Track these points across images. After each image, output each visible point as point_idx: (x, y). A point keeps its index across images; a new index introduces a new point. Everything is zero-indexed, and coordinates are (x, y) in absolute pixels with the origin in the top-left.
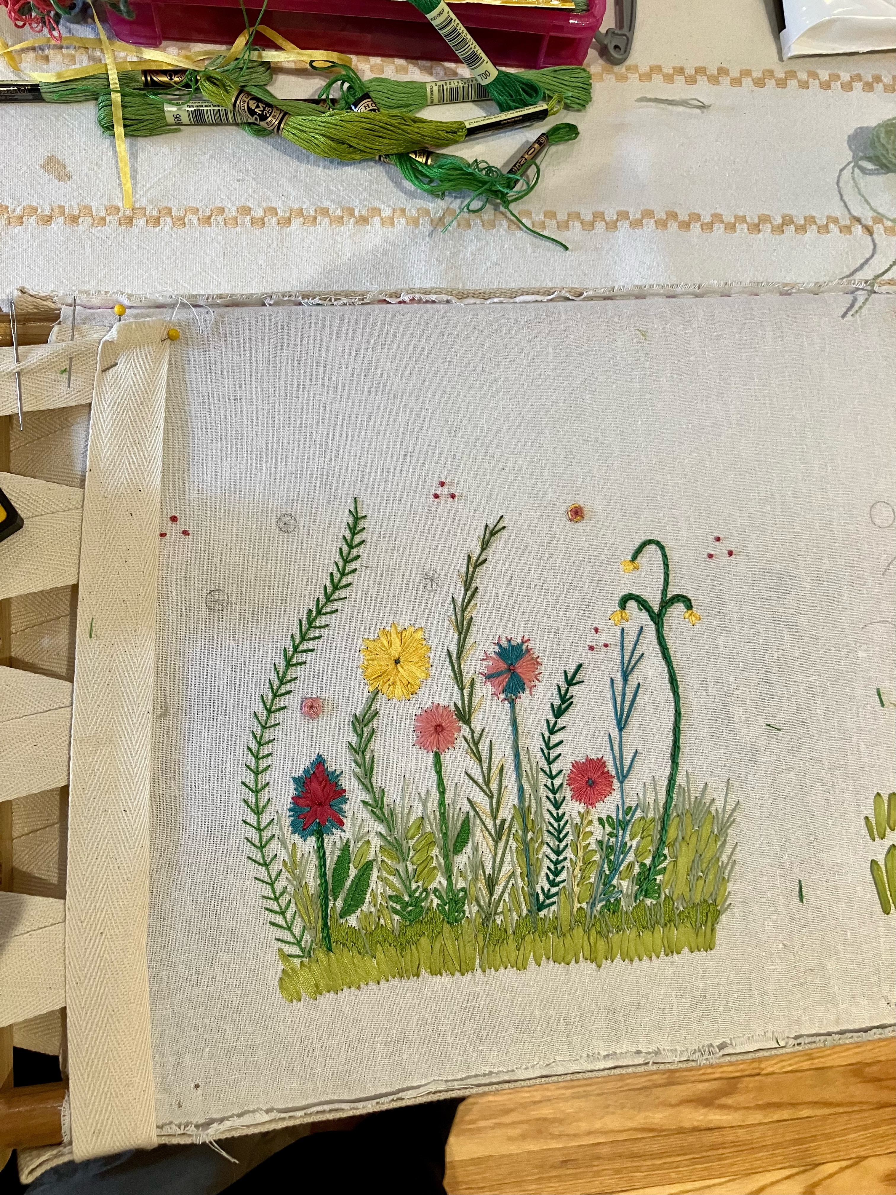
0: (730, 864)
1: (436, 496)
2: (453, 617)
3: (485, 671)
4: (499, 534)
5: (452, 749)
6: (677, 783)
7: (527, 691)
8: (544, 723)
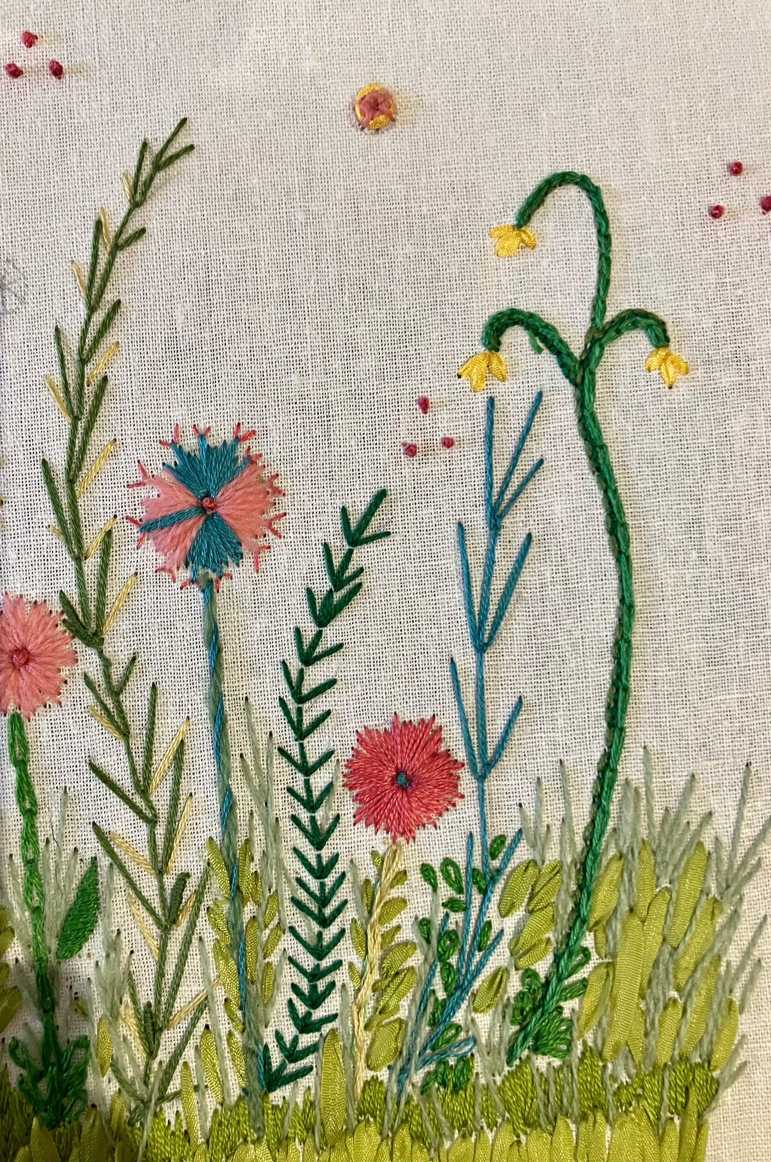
0: (748, 969)
1: (15, 72)
2: (58, 379)
3: (140, 514)
4: (178, 164)
5: (55, 707)
6: (621, 778)
7: (248, 561)
8: (290, 636)
